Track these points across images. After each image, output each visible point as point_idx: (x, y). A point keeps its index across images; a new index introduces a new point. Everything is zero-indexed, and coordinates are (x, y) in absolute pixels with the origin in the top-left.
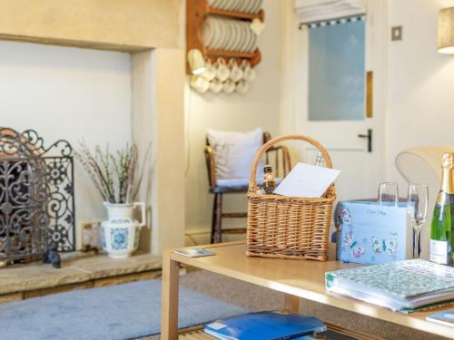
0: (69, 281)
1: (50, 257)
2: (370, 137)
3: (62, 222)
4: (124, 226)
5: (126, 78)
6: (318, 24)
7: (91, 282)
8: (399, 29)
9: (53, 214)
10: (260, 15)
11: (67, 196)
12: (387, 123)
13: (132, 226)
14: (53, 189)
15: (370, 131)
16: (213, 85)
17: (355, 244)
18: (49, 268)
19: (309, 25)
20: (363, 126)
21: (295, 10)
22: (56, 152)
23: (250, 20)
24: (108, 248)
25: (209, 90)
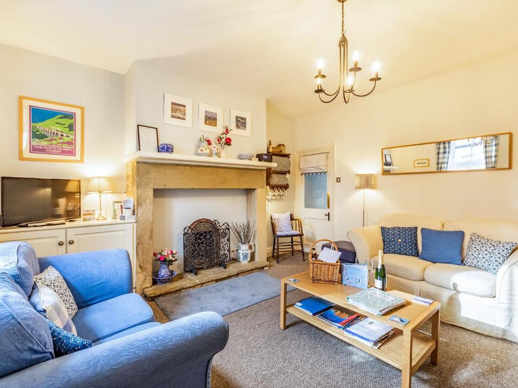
0: (231, 275)
1: (222, 264)
2: (329, 215)
3: (226, 252)
4: (247, 252)
5: (245, 197)
6: (309, 174)
7: (237, 275)
8: (340, 178)
9: (223, 249)
10: (289, 172)
11: (227, 242)
12: (335, 211)
13: (249, 252)
14: (223, 240)
15: (329, 213)
16: (273, 197)
17: (348, 279)
18: (222, 269)
19: (305, 174)
20: (326, 211)
21: (300, 169)
22: (224, 227)
23: (285, 174)
24: (241, 260)
25: (271, 199)
